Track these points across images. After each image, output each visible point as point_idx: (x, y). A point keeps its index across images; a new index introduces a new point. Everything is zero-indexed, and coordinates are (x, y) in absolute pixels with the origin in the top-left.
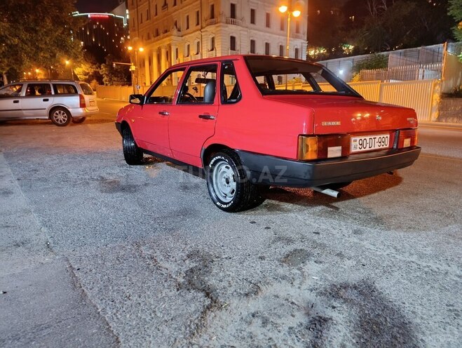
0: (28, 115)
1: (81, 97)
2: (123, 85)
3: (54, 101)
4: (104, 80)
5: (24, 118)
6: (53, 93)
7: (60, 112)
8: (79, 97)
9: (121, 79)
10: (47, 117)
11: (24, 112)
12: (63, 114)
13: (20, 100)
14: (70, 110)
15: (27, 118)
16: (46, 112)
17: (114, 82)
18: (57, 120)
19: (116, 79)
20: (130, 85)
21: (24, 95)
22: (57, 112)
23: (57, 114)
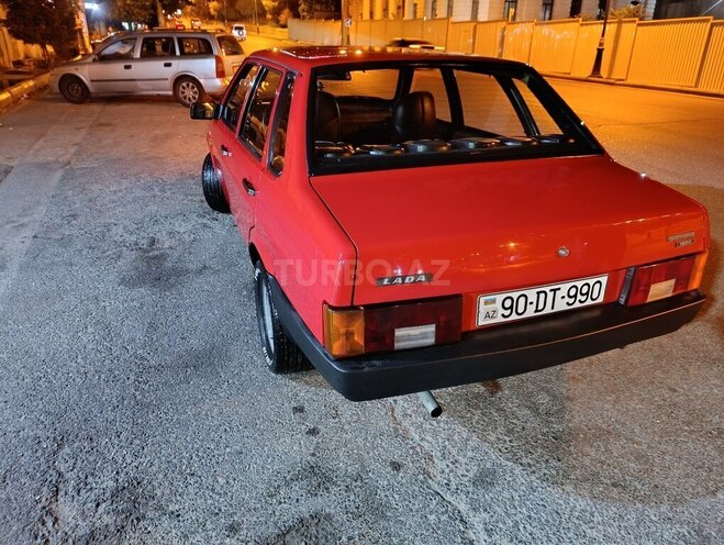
0: (145, 89)
1: (219, 60)
2: (328, 19)
3: (181, 66)
4: (300, 9)
5: (140, 93)
6: (178, 53)
7: (188, 85)
8: (214, 61)
9: (327, 6)
10: (170, 93)
11: (138, 83)
12: (193, 88)
13: (133, 64)
14: (202, 81)
15: (144, 93)
16: (169, 84)
17: (316, 13)
18: (185, 98)
19: (318, 7)
20: (338, 17)
21: (138, 56)
22: (184, 84)
23: (183, 87)
